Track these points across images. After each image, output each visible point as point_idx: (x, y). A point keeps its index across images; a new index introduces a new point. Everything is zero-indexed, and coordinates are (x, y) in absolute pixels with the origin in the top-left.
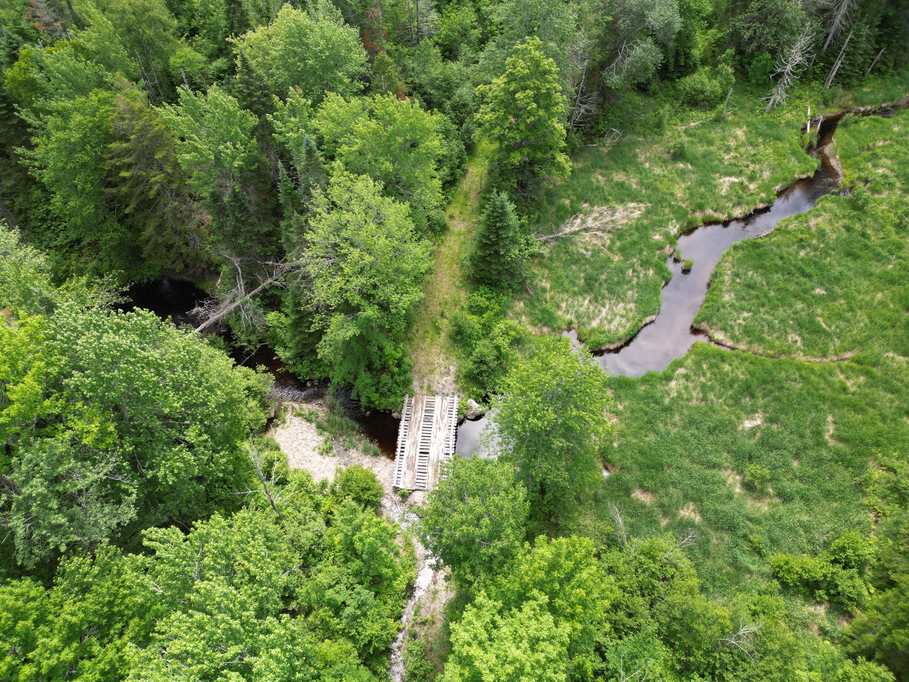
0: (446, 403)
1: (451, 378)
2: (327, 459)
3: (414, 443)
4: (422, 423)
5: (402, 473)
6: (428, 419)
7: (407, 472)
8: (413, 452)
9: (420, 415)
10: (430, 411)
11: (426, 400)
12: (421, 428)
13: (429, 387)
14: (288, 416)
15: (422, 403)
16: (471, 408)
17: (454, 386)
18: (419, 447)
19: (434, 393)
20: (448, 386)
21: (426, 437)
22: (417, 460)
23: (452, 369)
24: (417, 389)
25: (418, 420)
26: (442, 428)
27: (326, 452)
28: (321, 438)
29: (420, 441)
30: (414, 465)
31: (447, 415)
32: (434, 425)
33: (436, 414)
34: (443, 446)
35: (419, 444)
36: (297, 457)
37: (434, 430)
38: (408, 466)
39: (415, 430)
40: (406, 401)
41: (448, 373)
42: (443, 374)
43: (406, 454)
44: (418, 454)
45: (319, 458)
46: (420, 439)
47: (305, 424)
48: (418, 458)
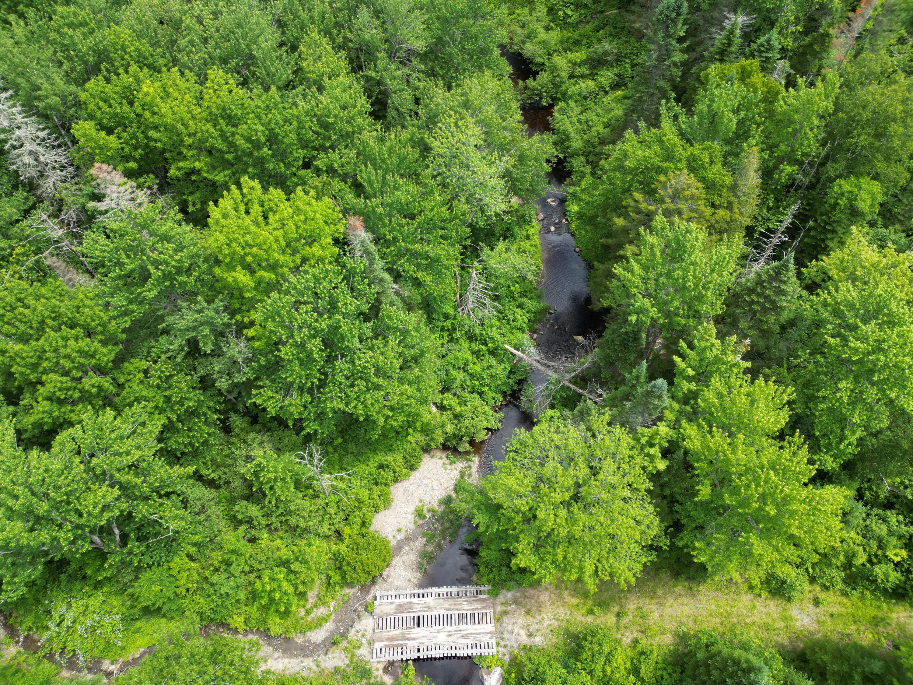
0: (486, 639)
1: (524, 639)
2: (411, 518)
3: (429, 607)
4: (457, 612)
5: (393, 600)
6: (462, 618)
7: (393, 606)
8: (417, 608)
9: (466, 608)
10: (475, 619)
11: (488, 611)
12: (449, 613)
13: (505, 613)
14: (460, 465)
15: (482, 608)
16: (489, 673)
17: (515, 645)
18: (425, 614)
19: (498, 620)
20: (513, 637)
21: (438, 620)
22: (408, 615)
23: (538, 640)
24: (501, 598)
25: (460, 607)
26: (451, 639)
27: (419, 514)
28: (435, 505)
29: (433, 613)
30: (402, 612)
31: (469, 642)
32: (454, 627)
33: (471, 628)
34: (427, 642)
35: (429, 614)
36: (411, 487)
37: (449, 628)
38: (401, 606)
39: (446, 606)
40: (482, 588)
41: (530, 635)
42: (526, 627)
43: (416, 600)
44: (416, 615)
45: (412, 508)
46: (435, 613)
47: (451, 485)
48: (412, 615)
